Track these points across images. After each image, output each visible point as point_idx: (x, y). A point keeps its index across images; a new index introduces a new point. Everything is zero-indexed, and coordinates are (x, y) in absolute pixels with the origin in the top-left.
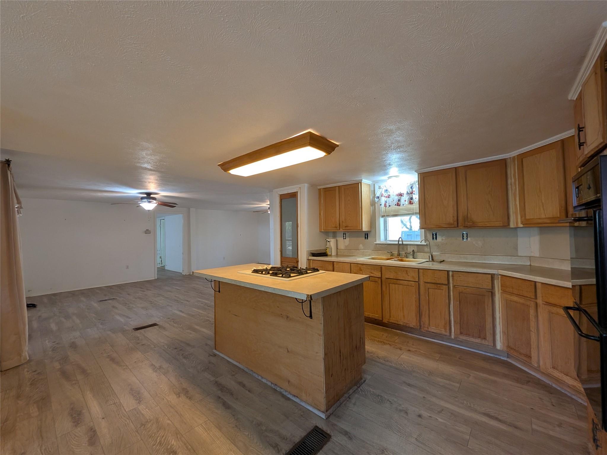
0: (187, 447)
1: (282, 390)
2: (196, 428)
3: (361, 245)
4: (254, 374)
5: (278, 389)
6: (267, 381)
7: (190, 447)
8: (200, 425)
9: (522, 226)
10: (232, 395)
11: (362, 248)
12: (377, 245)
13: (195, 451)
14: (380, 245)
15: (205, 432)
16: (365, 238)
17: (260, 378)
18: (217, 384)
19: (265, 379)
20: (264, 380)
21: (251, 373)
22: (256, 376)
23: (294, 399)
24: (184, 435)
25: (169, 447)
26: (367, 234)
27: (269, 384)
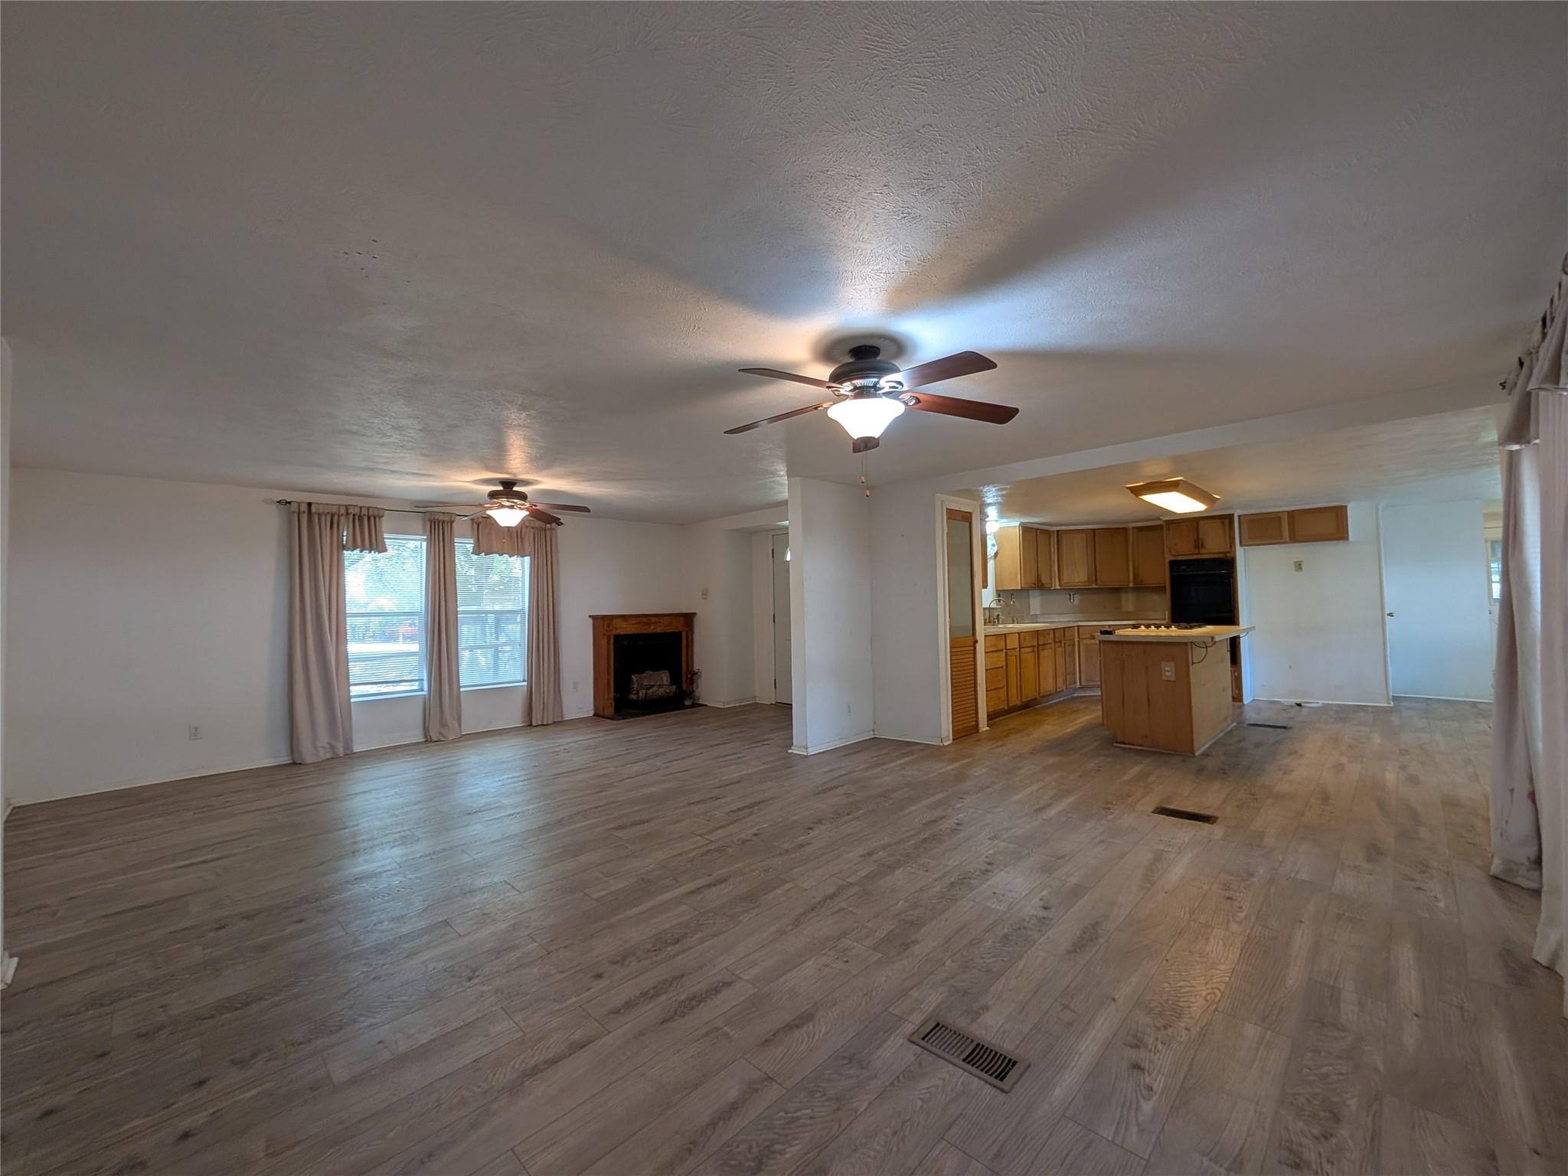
9: (1059, 588)
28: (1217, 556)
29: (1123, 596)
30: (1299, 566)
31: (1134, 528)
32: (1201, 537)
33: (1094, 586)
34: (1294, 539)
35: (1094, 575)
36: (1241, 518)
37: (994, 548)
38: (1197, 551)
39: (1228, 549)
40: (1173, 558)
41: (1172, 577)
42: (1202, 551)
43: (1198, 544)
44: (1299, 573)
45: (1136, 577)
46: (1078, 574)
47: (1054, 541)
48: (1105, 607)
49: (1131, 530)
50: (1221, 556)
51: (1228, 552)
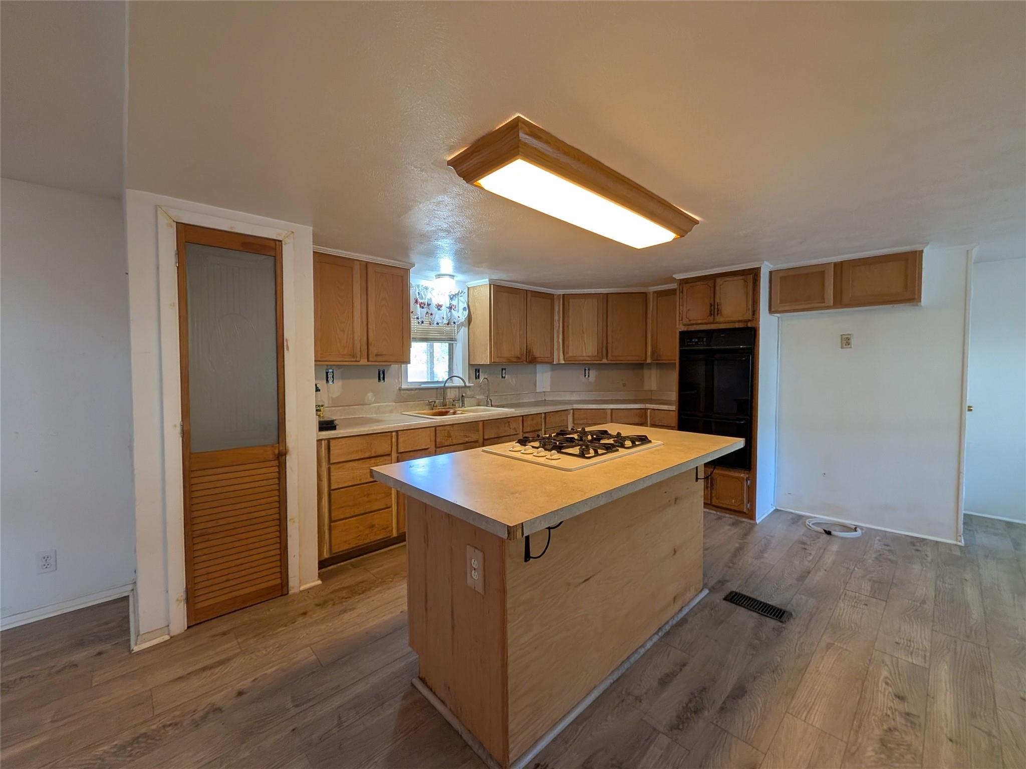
0: (860, 727)
1: (670, 623)
2: (818, 725)
3: (370, 395)
4: (633, 660)
5: (667, 628)
6: (652, 640)
7: (855, 722)
8: (807, 721)
9: (563, 362)
10: (705, 689)
11: (373, 399)
12: (402, 392)
13: (855, 714)
14: (407, 392)
15: (815, 711)
16: (379, 379)
17: (642, 651)
18: (680, 723)
19: (645, 643)
20: (649, 645)
21: (627, 665)
22: (637, 656)
23: (684, 612)
24: (845, 739)
25: (883, 756)
26: (384, 373)
27: (656, 638)
28: (737, 325)
29: (646, 372)
30: (846, 341)
31: (654, 292)
32: (717, 300)
33: (605, 361)
34: (840, 302)
35: (604, 349)
36: (773, 274)
37: (464, 312)
38: (711, 319)
39: (748, 316)
40: (683, 328)
41: (682, 353)
42: (718, 319)
43: (714, 309)
44: (846, 351)
45: (653, 352)
46: (586, 347)
47: (558, 307)
48: (624, 385)
49: (652, 294)
50: (741, 325)
51: (749, 321)
